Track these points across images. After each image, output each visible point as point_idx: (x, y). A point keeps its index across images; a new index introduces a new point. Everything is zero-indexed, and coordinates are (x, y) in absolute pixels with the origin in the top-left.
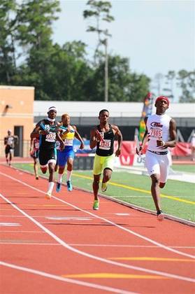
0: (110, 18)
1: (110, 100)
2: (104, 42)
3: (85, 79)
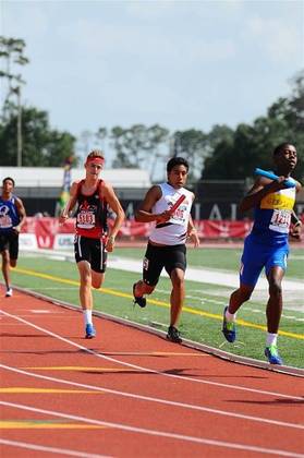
0: (23, 61)
2: (16, 91)
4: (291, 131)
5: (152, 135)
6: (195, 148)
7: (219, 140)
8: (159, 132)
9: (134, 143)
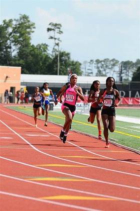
0: (61, 32)
1: (60, 74)
2: (57, 44)
3: (47, 63)
5: (112, 63)
6: (129, 68)
8: (115, 62)
9: (105, 66)
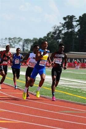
4: (52, 40)
5: (18, 40)
6: (29, 43)
7: (34, 41)
8: (20, 39)
9: (14, 41)
